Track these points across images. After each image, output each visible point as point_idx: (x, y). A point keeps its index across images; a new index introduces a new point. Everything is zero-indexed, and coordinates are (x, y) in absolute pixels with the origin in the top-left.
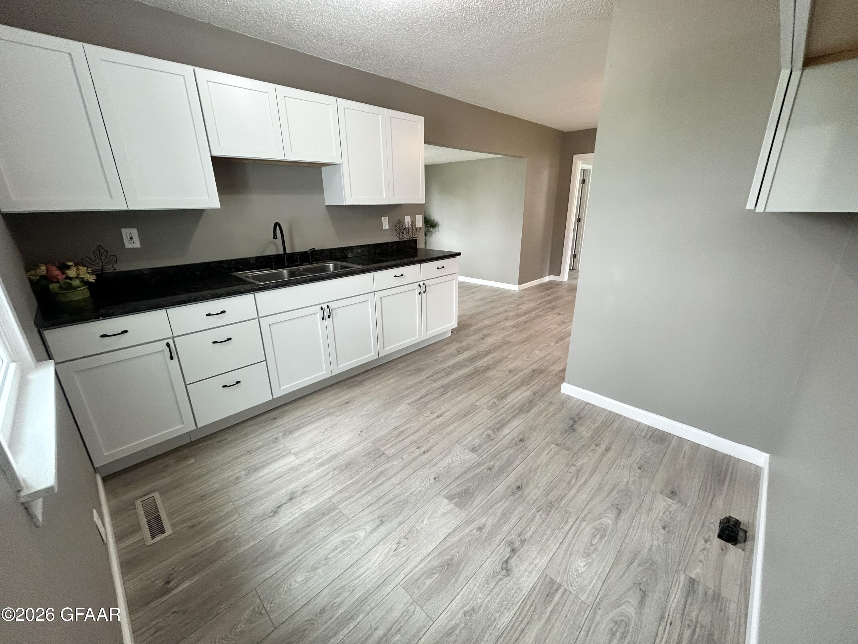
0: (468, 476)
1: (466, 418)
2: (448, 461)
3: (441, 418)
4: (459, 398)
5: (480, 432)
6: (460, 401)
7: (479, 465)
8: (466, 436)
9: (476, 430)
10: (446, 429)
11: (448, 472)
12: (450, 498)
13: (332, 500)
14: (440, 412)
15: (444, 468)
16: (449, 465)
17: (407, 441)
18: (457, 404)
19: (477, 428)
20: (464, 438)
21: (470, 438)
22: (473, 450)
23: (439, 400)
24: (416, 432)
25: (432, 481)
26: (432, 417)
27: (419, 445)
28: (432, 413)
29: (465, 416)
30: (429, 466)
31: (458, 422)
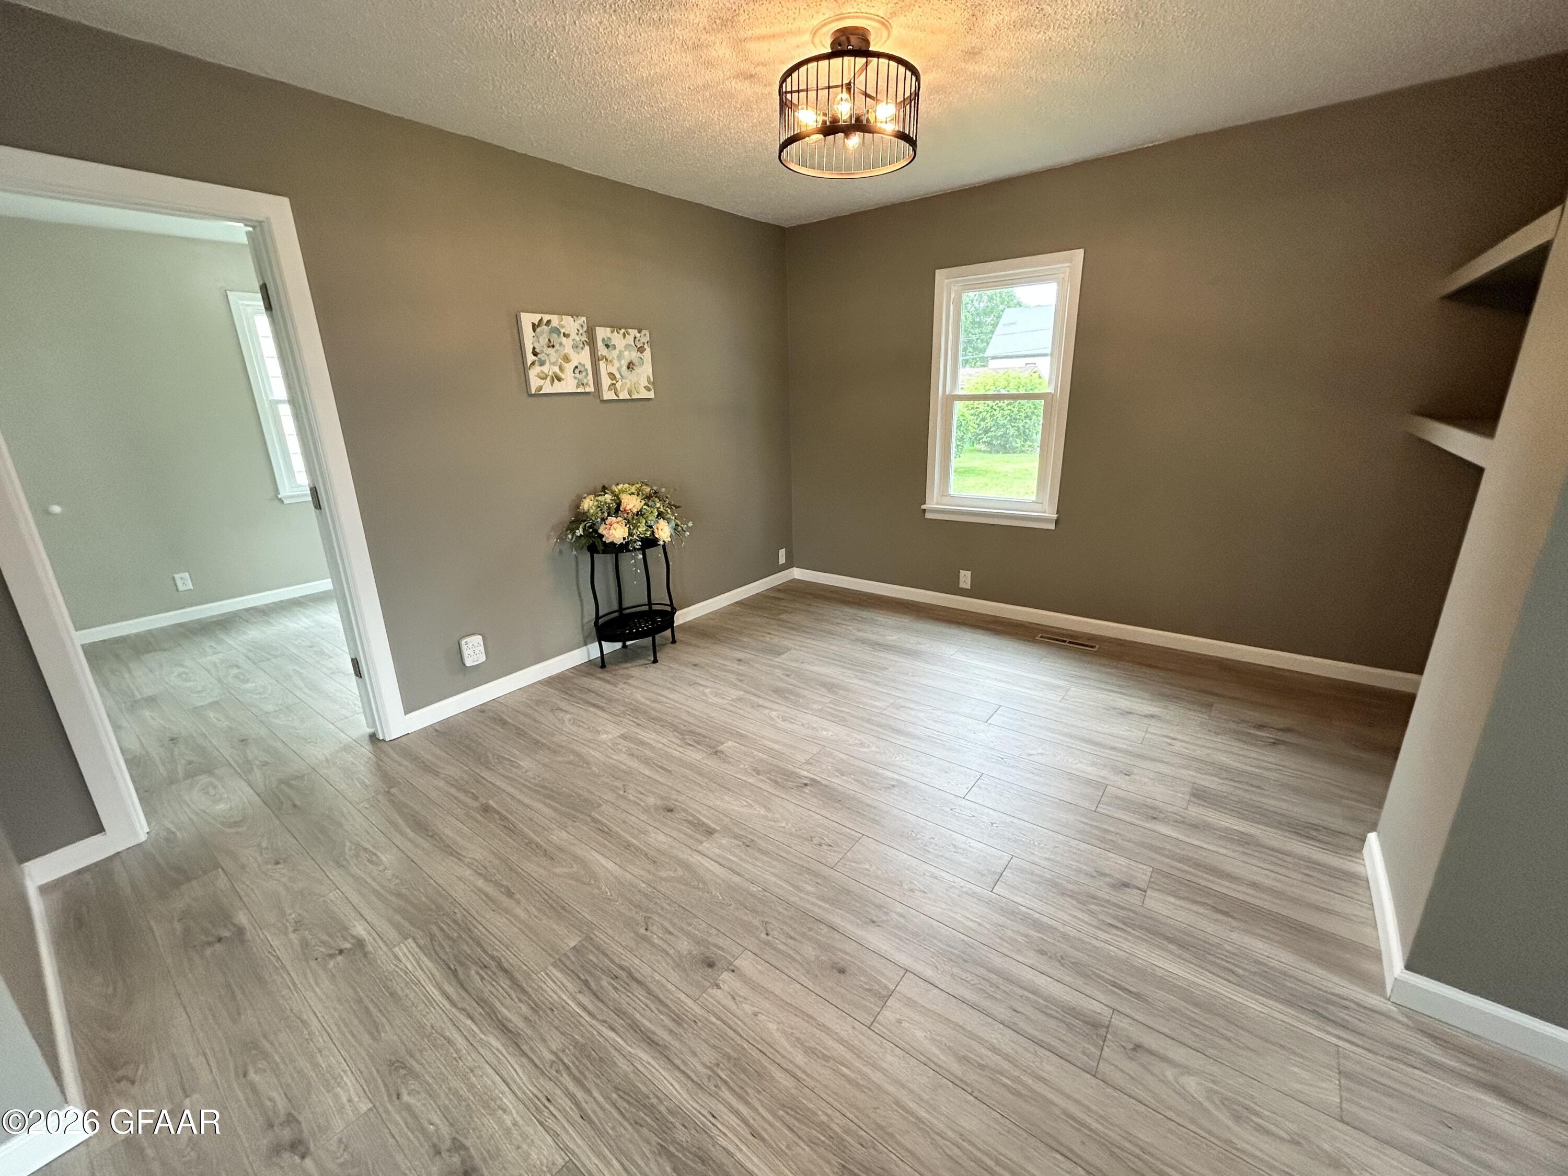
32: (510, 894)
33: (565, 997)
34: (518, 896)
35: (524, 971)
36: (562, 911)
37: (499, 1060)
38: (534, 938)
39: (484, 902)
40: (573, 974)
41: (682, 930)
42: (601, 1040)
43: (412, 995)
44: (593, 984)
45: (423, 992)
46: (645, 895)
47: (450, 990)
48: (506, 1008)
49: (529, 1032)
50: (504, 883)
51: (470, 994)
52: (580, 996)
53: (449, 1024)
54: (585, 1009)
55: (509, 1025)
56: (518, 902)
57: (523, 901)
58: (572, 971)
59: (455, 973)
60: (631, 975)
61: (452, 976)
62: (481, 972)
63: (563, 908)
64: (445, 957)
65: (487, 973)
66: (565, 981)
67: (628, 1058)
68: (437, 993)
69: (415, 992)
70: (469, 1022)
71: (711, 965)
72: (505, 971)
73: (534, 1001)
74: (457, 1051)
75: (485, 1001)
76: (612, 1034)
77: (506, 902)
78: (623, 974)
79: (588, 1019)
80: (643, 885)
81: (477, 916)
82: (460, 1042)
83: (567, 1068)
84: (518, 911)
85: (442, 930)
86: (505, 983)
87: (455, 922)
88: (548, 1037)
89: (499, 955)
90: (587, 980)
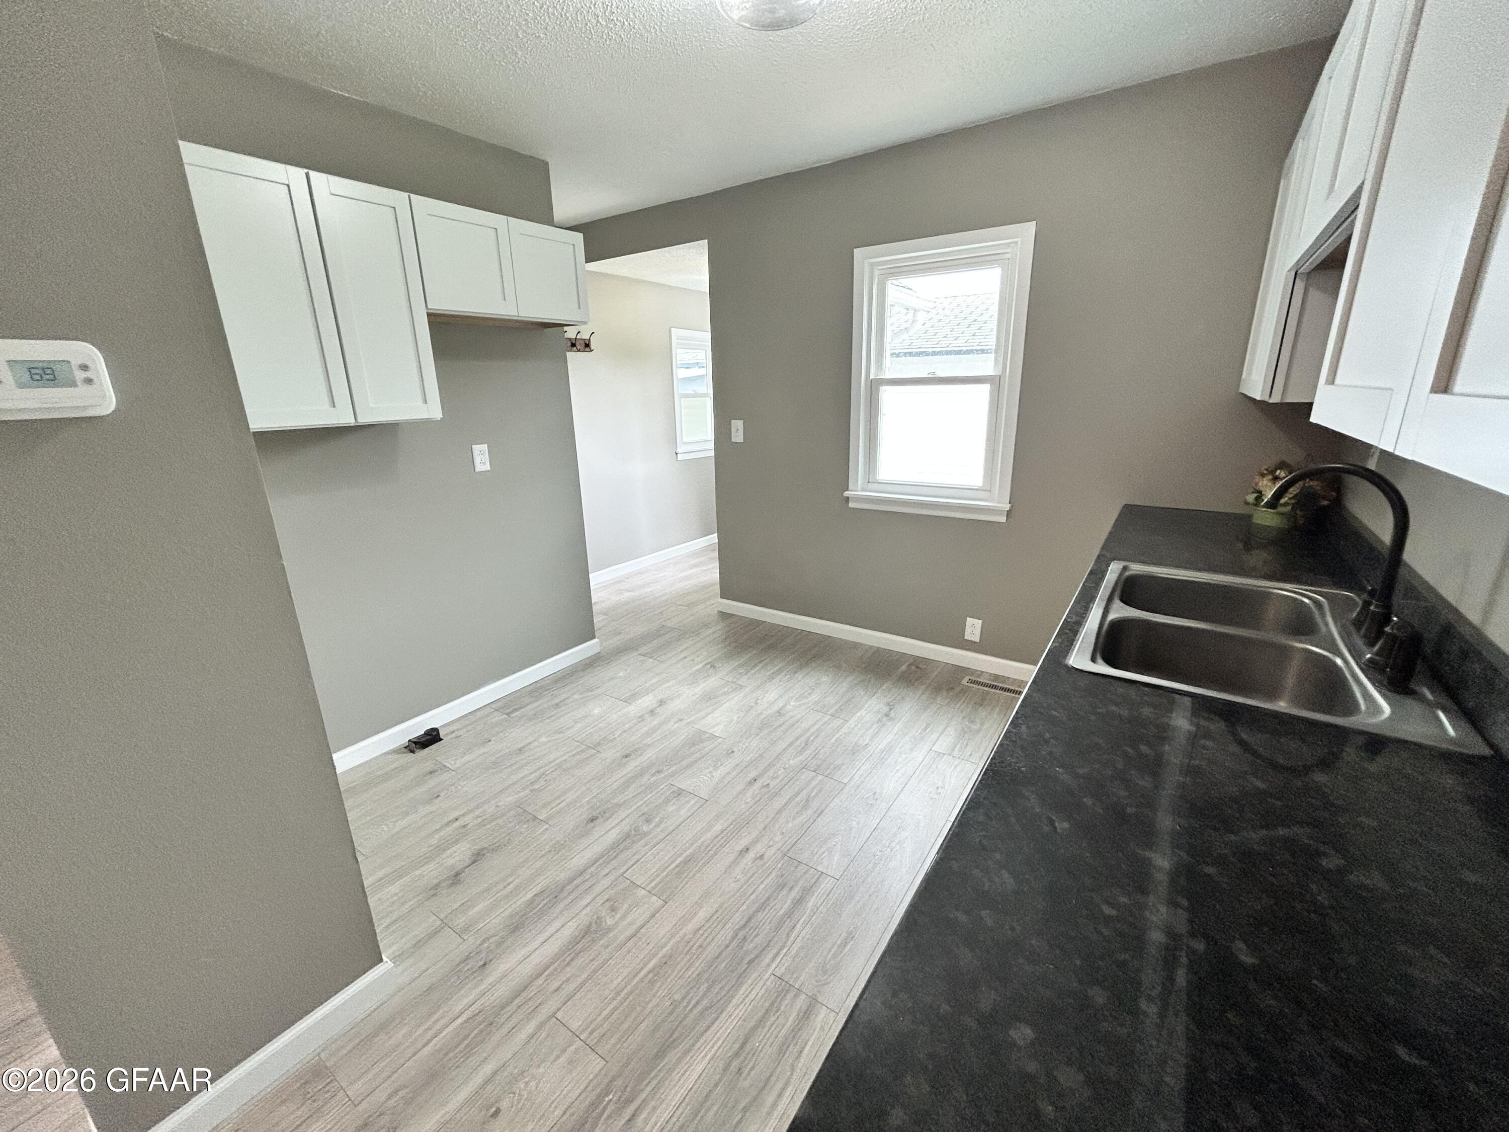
0: (689, 760)
1: (688, 853)
2: (718, 774)
3: (740, 848)
4: (702, 914)
5: (663, 826)
6: (699, 905)
7: (672, 775)
8: (689, 814)
9: (671, 828)
10: (726, 825)
11: (718, 760)
12: (713, 737)
13: (842, 721)
14: (745, 861)
15: (722, 765)
16: (716, 768)
17: (787, 794)
18: (707, 894)
19: (667, 833)
20: (692, 811)
21: (683, 812)
22: (680, 793)
23: (754, 902)
24: (779, 812)
25: (735, 750)
26: (759, 848)
27: (766, 790)
28: (761, 857)
29: (686, 862)
30: (744, 765)
31: (703, 842)
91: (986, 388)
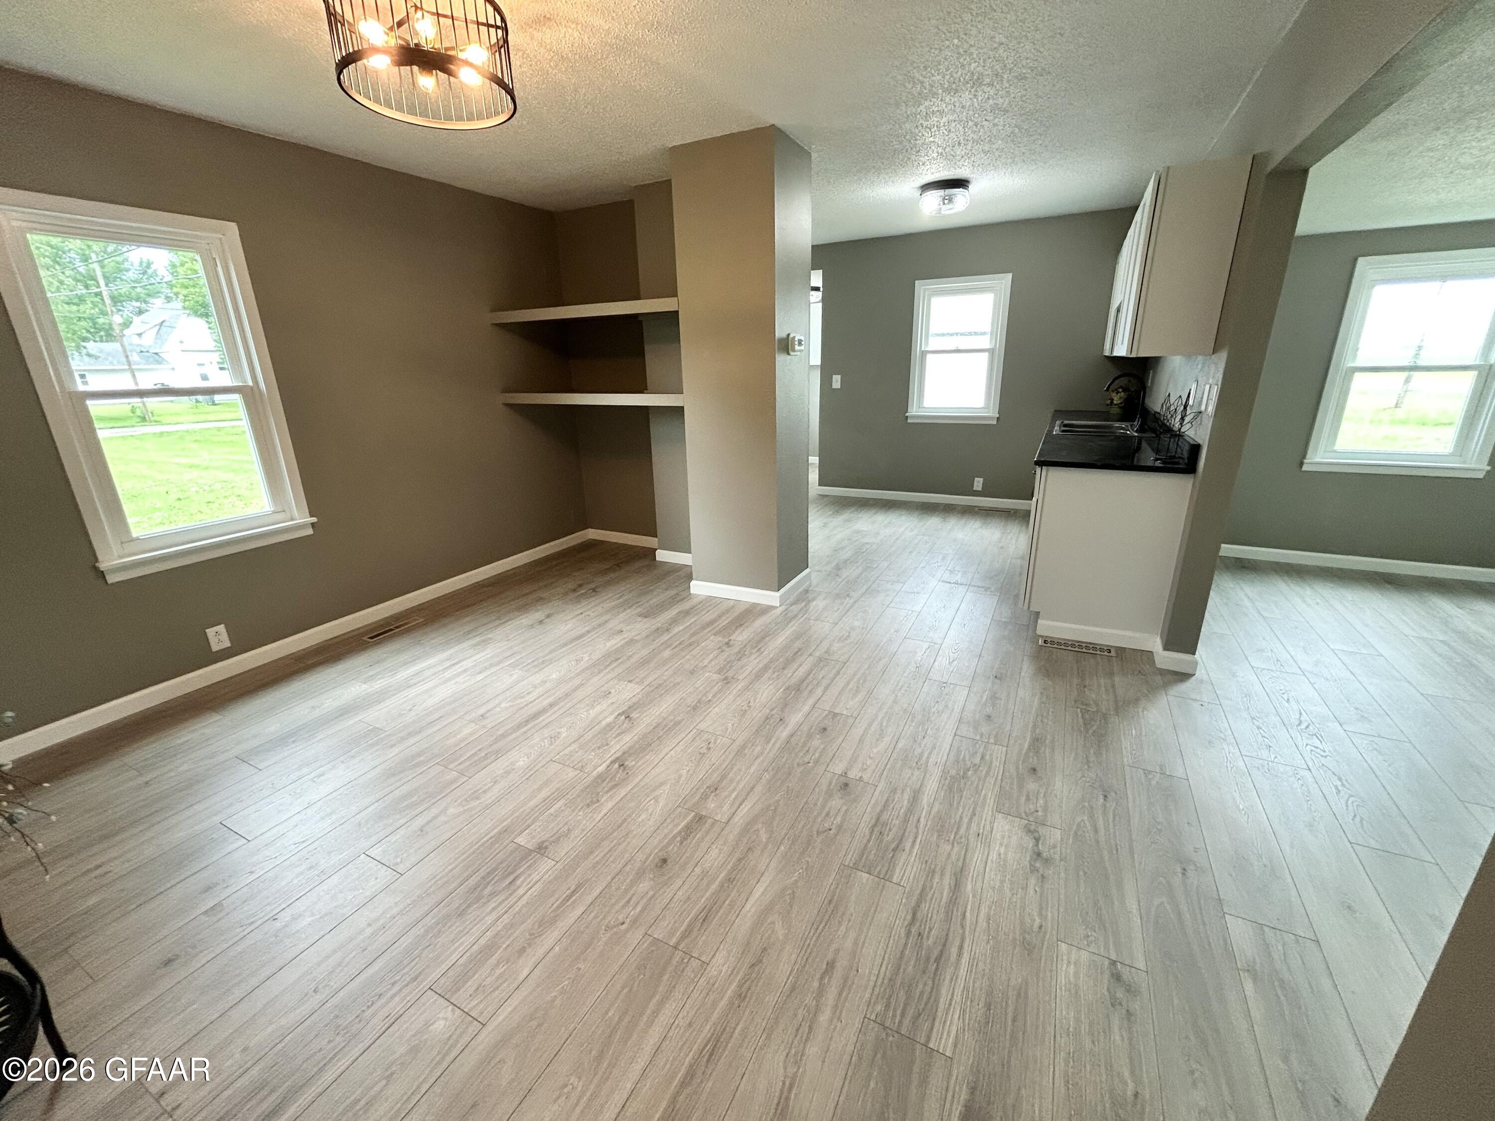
32: (831, 965)
33: (913, 859)
34: (830, 957)
35: (907, 898)
36: (834, 901)
37: (977, 876)
38: (873, 909)
39: (850, 990)
40: (892, 864)
41: (823, 806)
42: (929, 823)
43: (977, 984)
44: (893, 846)
45: (970, 976)
46: (793, 843)
47: (954, 951)
48: (942, 893)
49: (949, 867)
50: (816, 984)
51: (949, 930)
52: (907, 849)
53: (978, 929)
54: (914, 842)
55: (953, 884)
56: (837, 951)
57: (834, 946)
58: (890, 864)
59: (938, 960)
60: (875, 825)
61: (943, 959)
62: (925, 936)
63: (830, 902)
64: (930, 982)
65: (925, 929)
66: (901, 864)
67: (931, 807)
68: (964, 961)
69: (974, 982)
70: (968, 914)
71: (846, 785)
72: (914, 914)
73: (928, 876)
74: (990, 908)
75: (947, 913)
76: (922, 820)
77: (842, 964)
78: (876, 830)
79: (920, 837)
80: (782, 848)
81: (872, 984)
82: (984, 910)
83: (956, 834)
84: (849, 944)
85: (903, 1015)
86: (925, 907)
87: (887, 1006)
88: (946, 854)
89: (903, 930)
90: (893, 850)
91: (986, 355)
